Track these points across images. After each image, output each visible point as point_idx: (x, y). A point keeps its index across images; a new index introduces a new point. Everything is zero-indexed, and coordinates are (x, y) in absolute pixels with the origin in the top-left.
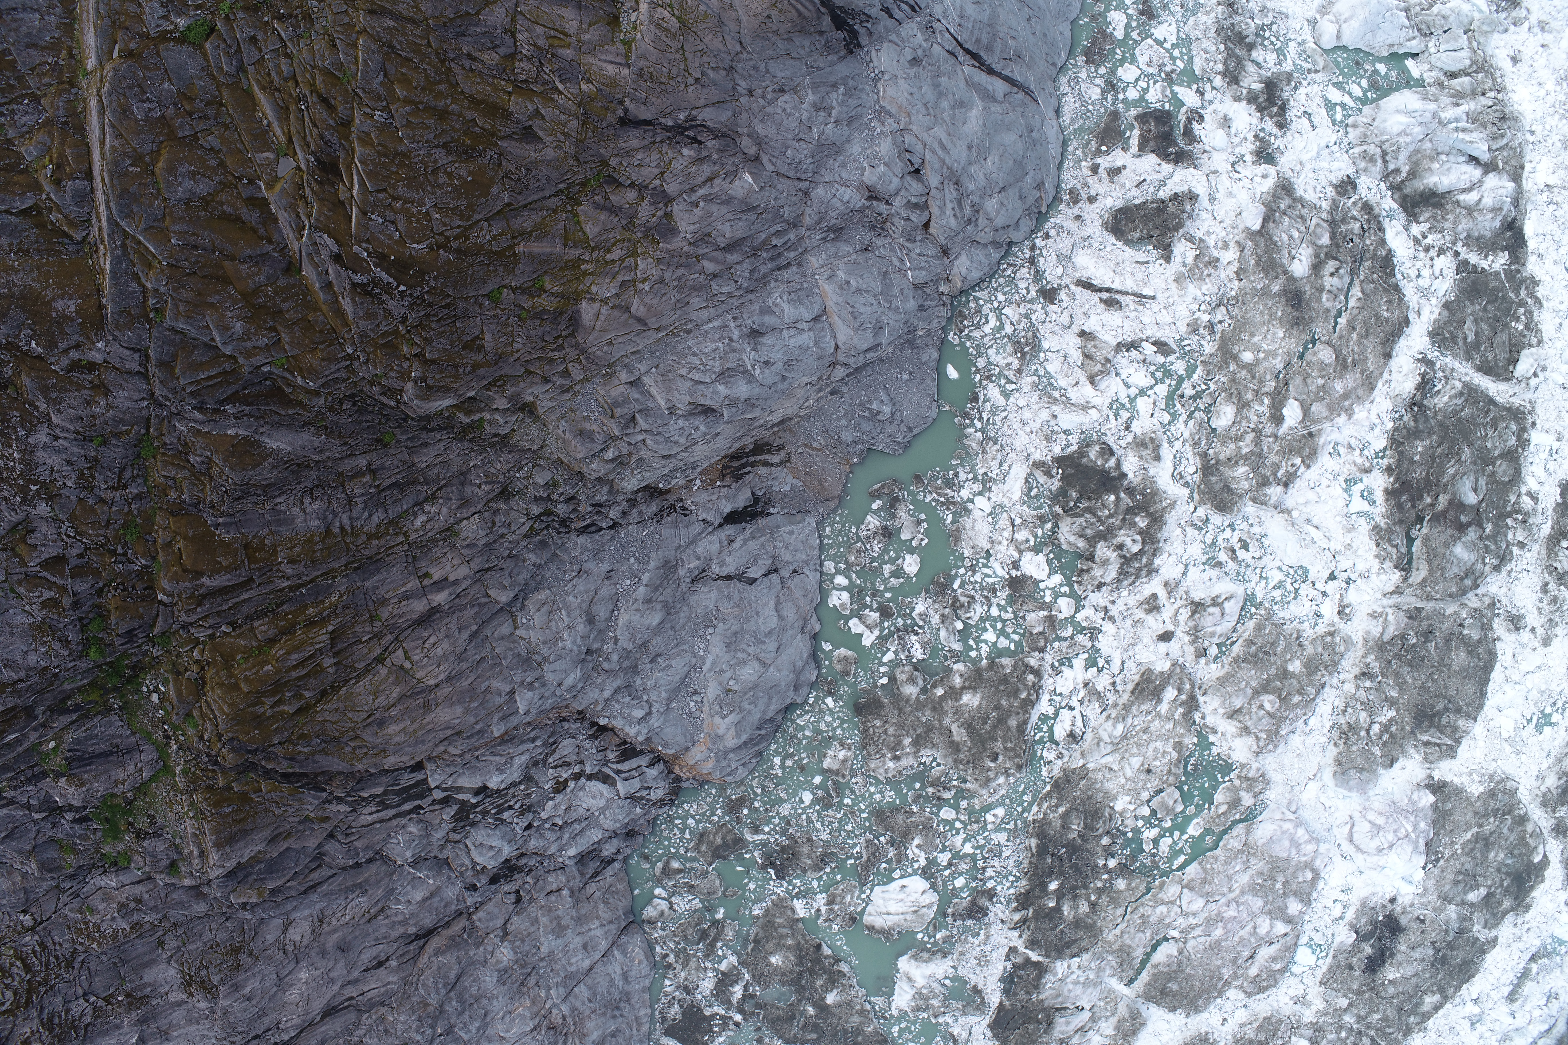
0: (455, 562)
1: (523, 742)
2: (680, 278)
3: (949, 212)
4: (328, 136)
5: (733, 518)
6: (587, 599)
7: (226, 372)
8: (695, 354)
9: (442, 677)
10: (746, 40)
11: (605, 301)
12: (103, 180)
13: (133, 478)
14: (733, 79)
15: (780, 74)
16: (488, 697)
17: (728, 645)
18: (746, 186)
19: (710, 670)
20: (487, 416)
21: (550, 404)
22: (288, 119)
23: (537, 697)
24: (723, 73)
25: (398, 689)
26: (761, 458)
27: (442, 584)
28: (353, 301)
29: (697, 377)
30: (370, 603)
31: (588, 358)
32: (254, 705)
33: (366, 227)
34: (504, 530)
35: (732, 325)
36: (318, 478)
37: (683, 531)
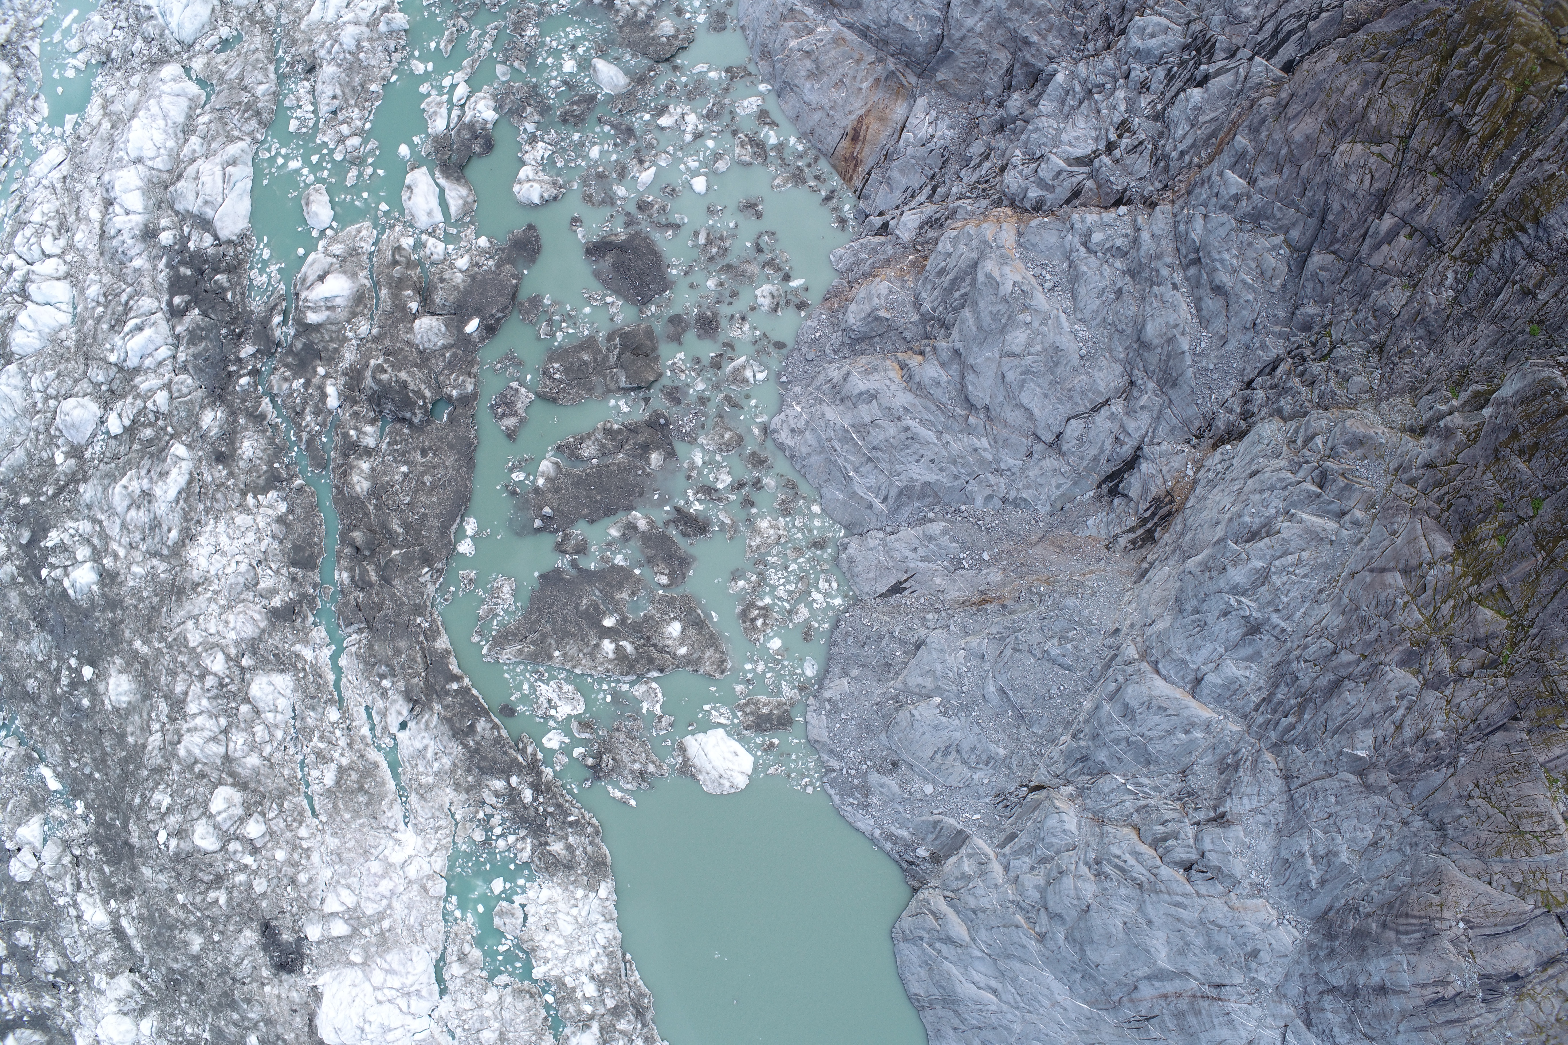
1: (1193, 146)
2: (1370, 629)
3: (1127, 857)
5: (1132, 463)
8: (1305, 576)
10: (1443, 860)
14: (1431, 822)
17: (1057, 349)
19: (1057, 317)
23: (1224, 192)
26: (1141, 531)
29: (1290, 559)
30: (1449, 182)
31: (1405, 507)
35: (1283, 624)
37: (1174, 421)
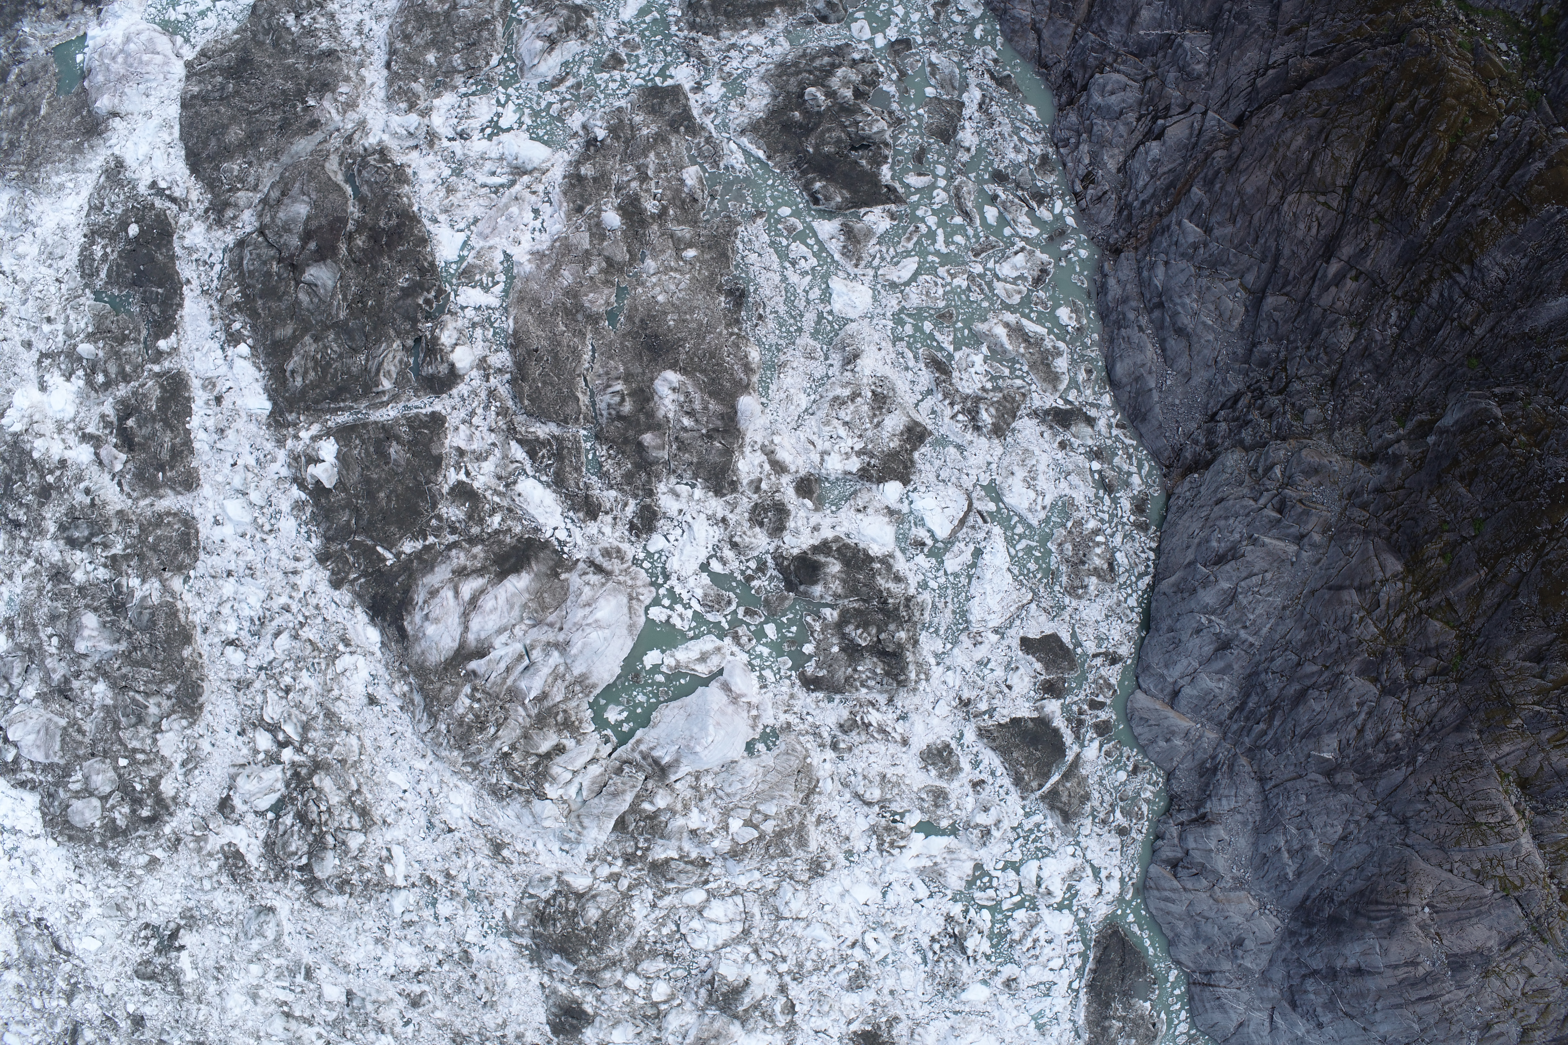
0: (1338, 304)
6: (1196, 347)
9: (1284, 208)
11: (1384, 582)
15: (1356, 848)
16: (1229, 216)
18: (1325, 748)
20: (1401, 432)
21: (1356, 475)
24: (1409, 814)
25: (1317, 175)
27: (1338, 281)
32: (1433, 91)
36: (1506, 298)
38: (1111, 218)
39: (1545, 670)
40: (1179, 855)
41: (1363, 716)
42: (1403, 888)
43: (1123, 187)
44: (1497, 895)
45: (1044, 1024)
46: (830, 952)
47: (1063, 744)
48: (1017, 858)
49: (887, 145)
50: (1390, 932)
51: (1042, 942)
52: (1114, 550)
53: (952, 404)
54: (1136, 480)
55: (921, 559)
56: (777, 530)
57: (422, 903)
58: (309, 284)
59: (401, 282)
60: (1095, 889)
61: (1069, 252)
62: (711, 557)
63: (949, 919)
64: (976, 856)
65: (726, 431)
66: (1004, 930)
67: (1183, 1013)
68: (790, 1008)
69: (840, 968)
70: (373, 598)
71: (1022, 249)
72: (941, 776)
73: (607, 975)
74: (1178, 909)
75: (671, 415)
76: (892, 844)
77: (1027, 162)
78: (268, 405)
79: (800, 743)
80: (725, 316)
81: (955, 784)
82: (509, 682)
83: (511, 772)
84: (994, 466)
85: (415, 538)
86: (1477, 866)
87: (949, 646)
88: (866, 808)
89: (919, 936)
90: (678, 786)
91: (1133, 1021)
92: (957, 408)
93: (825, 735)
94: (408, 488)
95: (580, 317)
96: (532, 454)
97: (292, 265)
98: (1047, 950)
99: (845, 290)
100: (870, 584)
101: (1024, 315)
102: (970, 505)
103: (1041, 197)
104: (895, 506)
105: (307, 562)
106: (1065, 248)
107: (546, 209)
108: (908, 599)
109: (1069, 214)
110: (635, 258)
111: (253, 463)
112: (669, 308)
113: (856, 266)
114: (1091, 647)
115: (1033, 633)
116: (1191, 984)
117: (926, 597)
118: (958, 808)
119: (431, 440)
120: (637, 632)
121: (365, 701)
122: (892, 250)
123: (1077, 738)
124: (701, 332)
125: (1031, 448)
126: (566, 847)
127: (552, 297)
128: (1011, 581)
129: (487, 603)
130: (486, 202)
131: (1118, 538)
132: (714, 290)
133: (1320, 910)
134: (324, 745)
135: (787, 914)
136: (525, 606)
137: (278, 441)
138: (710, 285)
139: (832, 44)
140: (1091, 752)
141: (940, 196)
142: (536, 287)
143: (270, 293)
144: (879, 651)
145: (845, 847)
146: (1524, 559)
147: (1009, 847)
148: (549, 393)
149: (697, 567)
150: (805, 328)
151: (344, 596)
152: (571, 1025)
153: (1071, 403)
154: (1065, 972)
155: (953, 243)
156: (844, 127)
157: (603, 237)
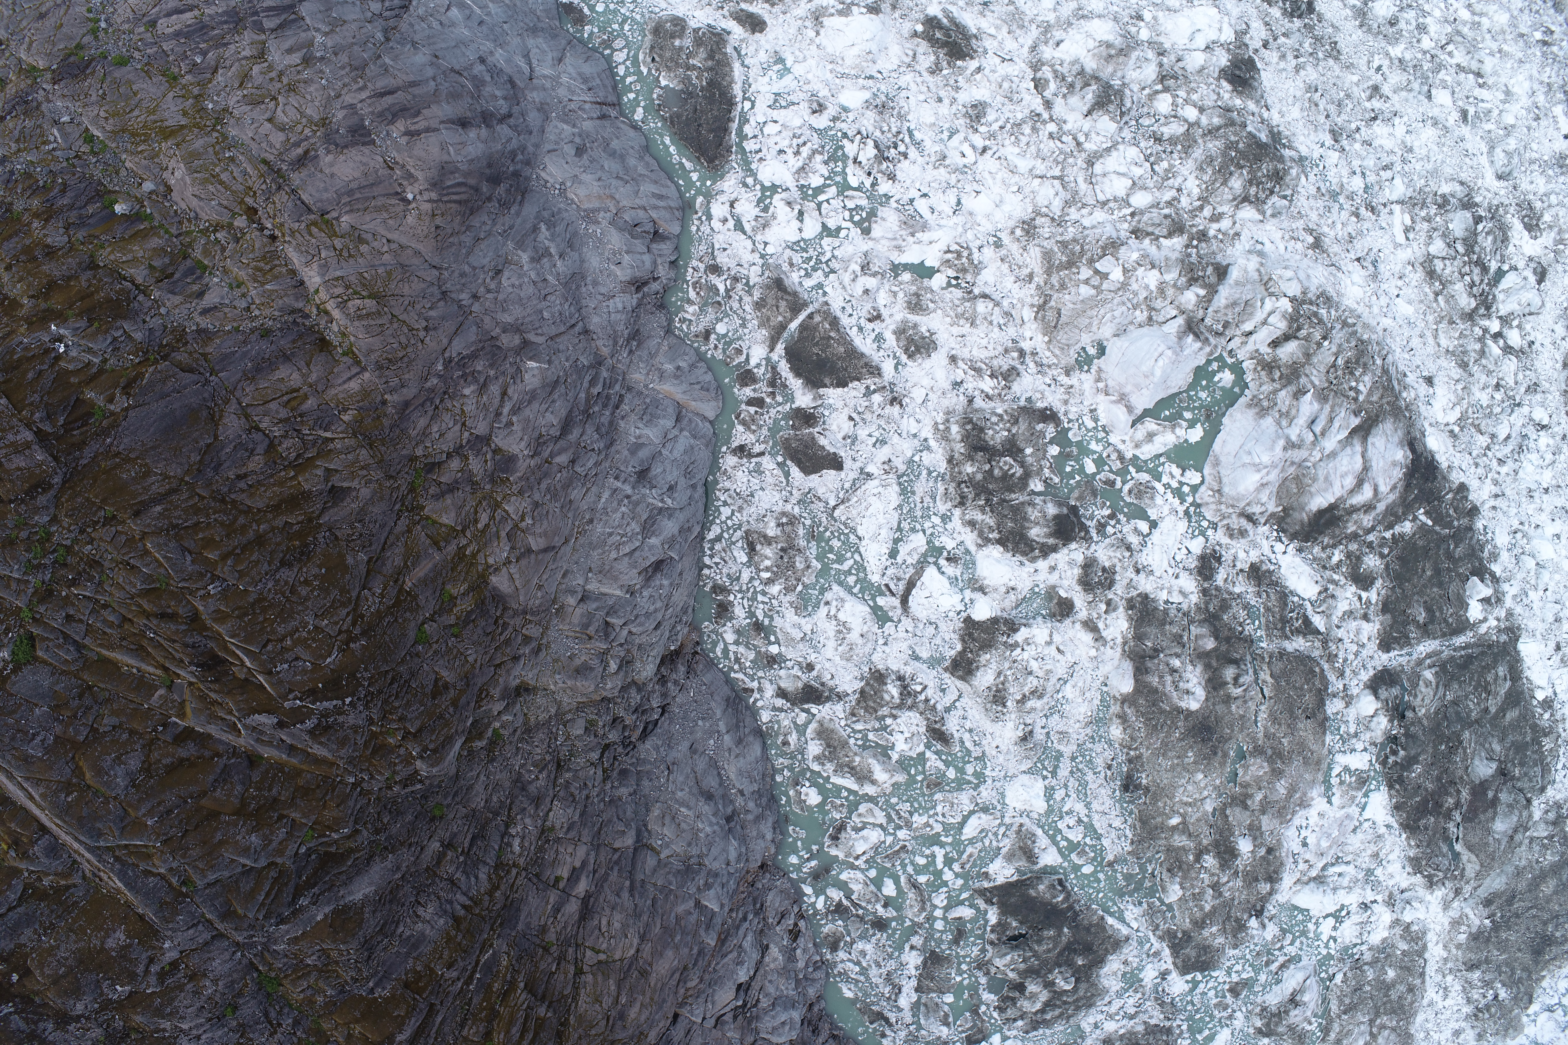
0: (570, 850)
4: (190, 641)
6: (692, 783)
7: (276, 880)
9: (636, 941)
11: (508, 562)
12: (57, 825)
13: (280, 1013)
15: (485, 261)
16: (683, 923)
18: (536, 372)
20: (497, 725)
21: (535, 671)
22: (149, 654)
24: (442, 303)
25: (611, 982)
27: (575, 875)
28: (321, 743)
33: (281, 682)
34: (585, 792)
36: (413, 887)
38: (770, 898)
39: (327, 480)
40: (654, 246)
41: (506, 410)
42: (439, 221)
43: (762, 931)
44: (334, 214)
45: (776, 63)
46: (1007, 142)
47: (789, 361)
48: (826, 241)
49: (992, 943)
50: (445, 169)
51: (790, 151)
52: (750, 563)
53: (927, 700)
54: (730, 637)
55: (950, 544)
56: (1089, 565)
57: (1377, 188)
58: (1491, 759)
59: (1418, 769)
60: (739, 208)
61: (808, 860)
62: (1148, 535)
63: (892, 177)
64: (871, 244)
65: (1143, 657)
66: (832, 165)
67: (621, 73)
68: (1039, 85)
69: (995, 126)
70: (1435, 478)
71: (857, 858)
72: (915, 326)
73: (1216, 121)
74: (647, 188)
75: (1190, 668)
76: (959, 255)
77: (853, 942)
78: (1521, 646)
79: (1056, 356)
80: (1142, 765)
81: (899, 317)
82: (1327, 408)
83: (1321, 321)
84: (881, 641)
85: (1402, 535)
86: (364, 248)
87: (916, 458)
88: (987, 292)
89: (920, 159)
90: (1174, 313)
91: (678, 65)
92: (922, 697)
93: (1032, 365)
94: (1408, 581)
95: (1269, 752)
96: (1307, 622)
97: (1505, 775)
98: (784, 144)
99: (1034, 801)
100: (1001, 518)
101: (855, 793)
102: (904, 601)
103: (839, 910)
104: (978, 595)
105: (1487, 506)
106: (813, 863)
107: (1296, 847)
108: (962, 504)
109: (809, 896)
110: (1221, 812)
111: (1531, 593)
112: (1192, 768)
113: (1021, 825)
114: (768, 463)
115: (830, 475)
116: (617, 104)
117: (942, 507)
118: (895, 294)
119: (1391, 627)
120: (1210, 459)
121: (1436, 381)
122: (987, 843)
123: (774, 368)
124: (1164, 749)
125: (844, 662)
126: (1259, 247)
127: (1294, 768)
128: (859, 528)
129: (1350, 482)
130: (1346, 848)
131: (746, 575)
132: (1153, 789)
133: (508, 191)
134: (1466, 336)
135: (1057, 183)
136: (1314, 480)
137: (1512, 615)
138: (1155, 793)
139: (1041, 1031)
140: (757, 354)
141: (940, 900)
142: (1307, 776)
143: (1520, 748)
144: (990, 452)
145: (1004, 252)
146: (371, 604)
147: (836, 253)
148: (1298, 680)
149: (1161, 525)
150: (1068, 761)
151: (1457, 477)
152: (1240, 69)
153: (803, 710)
154: (761, 120)
155: (927, 857)
156: (1036, 955)
157: (1250, 828)
